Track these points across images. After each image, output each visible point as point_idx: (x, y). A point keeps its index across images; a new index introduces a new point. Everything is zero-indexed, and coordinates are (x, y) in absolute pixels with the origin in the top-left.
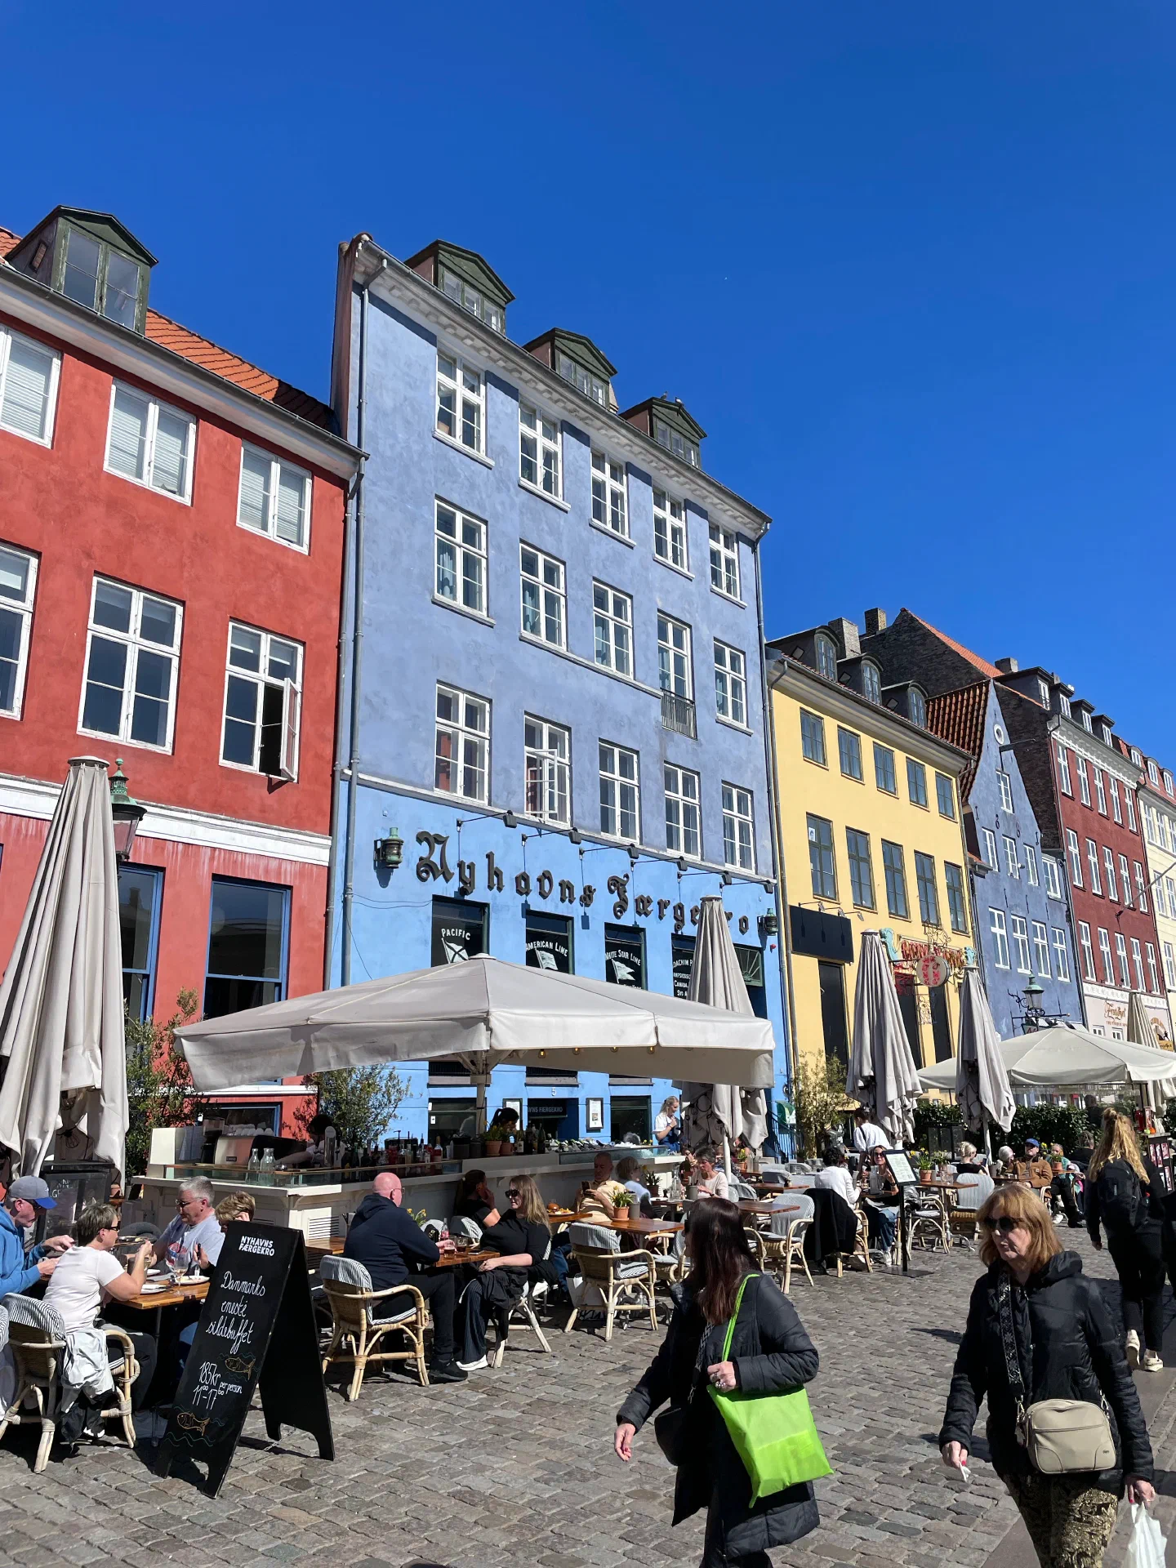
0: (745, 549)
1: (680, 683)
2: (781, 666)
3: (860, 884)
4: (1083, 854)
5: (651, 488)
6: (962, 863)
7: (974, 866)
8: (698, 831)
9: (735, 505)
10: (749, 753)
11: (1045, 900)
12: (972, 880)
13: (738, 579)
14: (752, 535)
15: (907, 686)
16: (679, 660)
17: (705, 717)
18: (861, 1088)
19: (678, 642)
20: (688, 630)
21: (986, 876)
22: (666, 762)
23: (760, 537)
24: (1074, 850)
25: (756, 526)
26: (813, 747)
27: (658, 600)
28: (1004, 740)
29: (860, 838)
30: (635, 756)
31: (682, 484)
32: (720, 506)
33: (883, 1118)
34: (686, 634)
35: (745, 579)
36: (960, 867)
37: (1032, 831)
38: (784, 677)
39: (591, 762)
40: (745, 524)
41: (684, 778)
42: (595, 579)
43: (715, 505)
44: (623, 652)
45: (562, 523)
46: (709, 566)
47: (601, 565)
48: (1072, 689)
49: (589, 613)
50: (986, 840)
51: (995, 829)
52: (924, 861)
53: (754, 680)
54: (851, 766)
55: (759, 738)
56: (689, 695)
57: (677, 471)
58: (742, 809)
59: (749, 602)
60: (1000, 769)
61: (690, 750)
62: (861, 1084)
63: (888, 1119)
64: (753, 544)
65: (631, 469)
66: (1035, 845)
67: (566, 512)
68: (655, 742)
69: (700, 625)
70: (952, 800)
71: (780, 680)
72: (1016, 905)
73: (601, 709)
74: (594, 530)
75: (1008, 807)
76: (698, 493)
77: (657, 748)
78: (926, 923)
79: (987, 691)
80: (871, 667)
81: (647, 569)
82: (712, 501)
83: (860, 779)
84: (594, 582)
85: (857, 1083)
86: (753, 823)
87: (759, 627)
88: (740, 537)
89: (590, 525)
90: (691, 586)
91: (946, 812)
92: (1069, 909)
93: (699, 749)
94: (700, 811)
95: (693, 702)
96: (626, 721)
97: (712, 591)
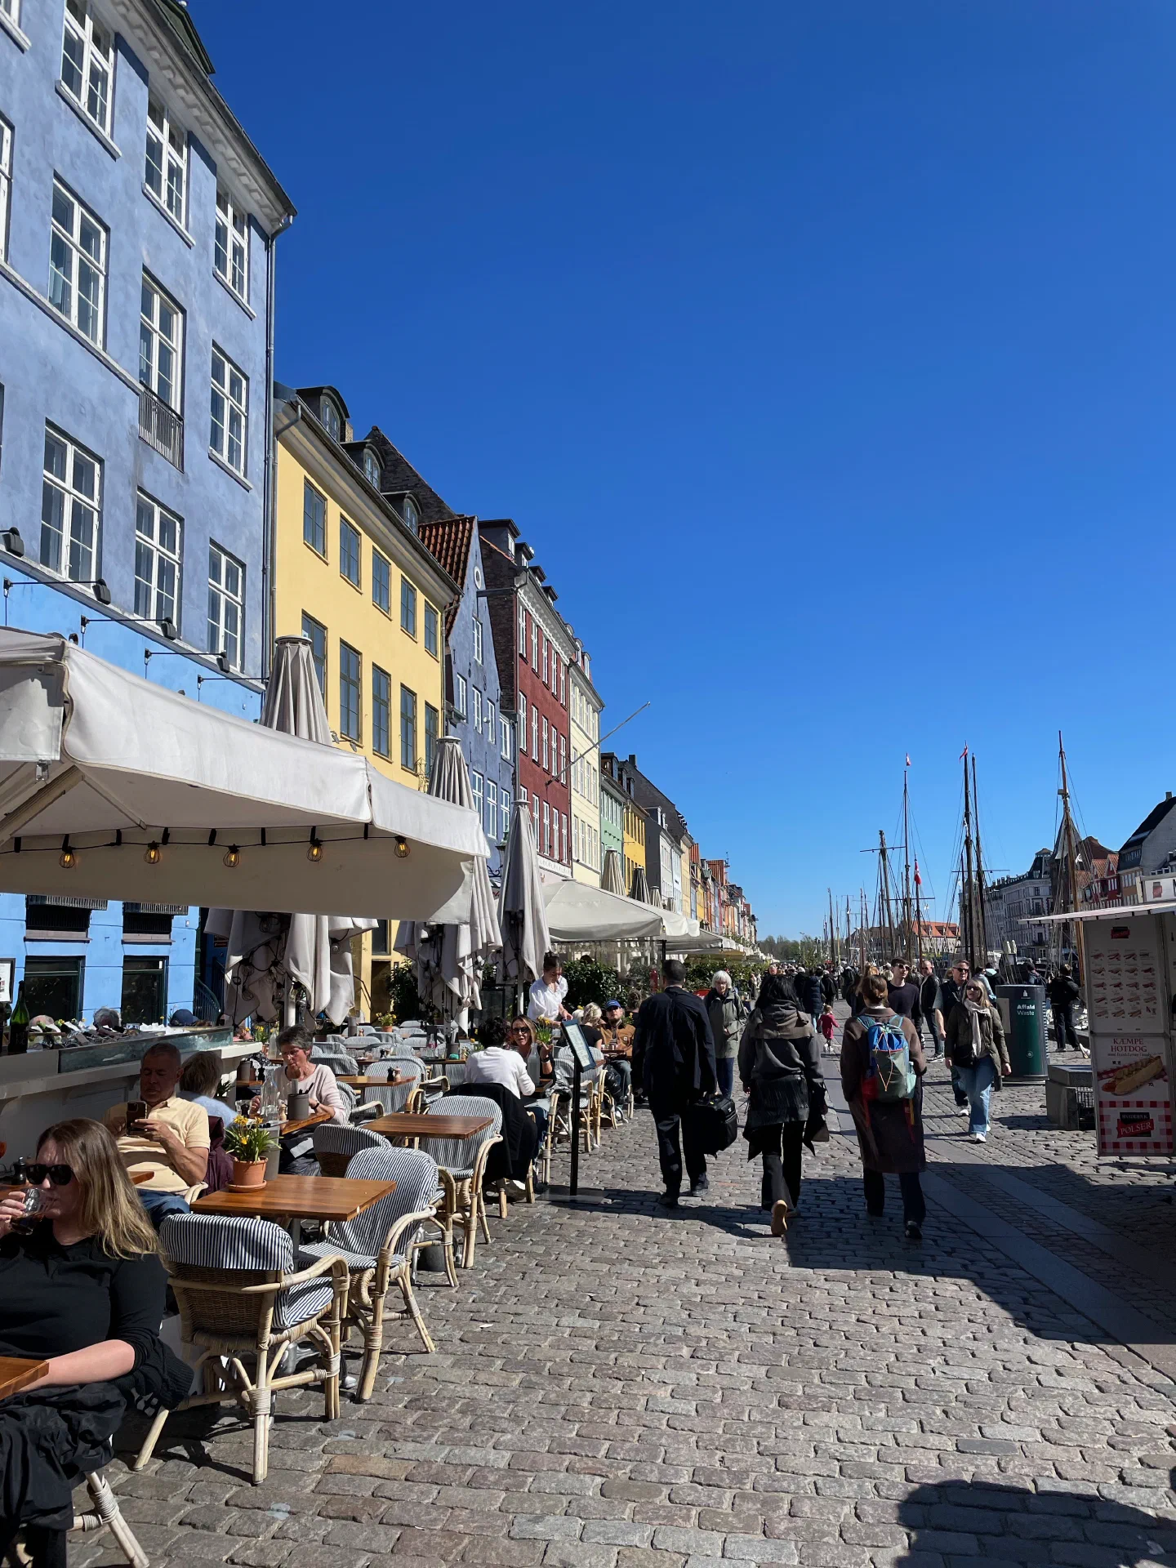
0: (258, 242)
1: (164, 385)
2: (292, 412)
3: (348, 710)
4: (529, 719)
5: (146, 89)
6: (439, 709)
7: (450, 712)
8: (175, 599)
9: (254, 171)
10: (245, 513)
11: (499, 761)
12: (447, 727)
13: (245, 275)
14: (269, 229)
15: (403, 496)
16: (165, 353)
17: (196, 445)
18: (424, 941)
19: (166, 327)
20: (180, 315)
21: (458, 725)
22: (141, 489)
23: (277, 232)
24: (522, 714)
25: (276, 215)
26: (314, 532)
27: (145, 253)
28: (481, 586)
29: (352, 656)
30: (97, 466)
31: (189, 106)
32: (234, 164)
33: (451, 979)
34: (177, 320)
35: (255, 280)
36: (436, 711)
37: (494, 688)
38: (293, 428)
39: (33, 448)
40: (261, 207)
41: (161, 523)
42: (57, 176)
43: (227, 160)
44: (88, 305)
45: (14, 64)
46: (212, 241)
47: (67, 159)
48: (533, 552)
49: (45, 224)
50: (460, 687)
51: (467, 676)
52: (408, 694)
53: (257, 417)
54: (350, 568)
55: (257, 496)
56: (175, 405)
57: (186, 81)
58: (232, 586)
59: (257, 309)
60: (475, 615)
61: (174, 485)
62: (425, 934)
63: (456, 980)
64: (267, 238)
65: (120, 44)
66: (495, 702)
67: (22, 50)
68: (127, 453)
69: (197, 316)
70: (435, 636)
71: (286, 432)
72: (478, 762)
73: (52, 375)
74: (63, 103)
75: (478, 657)
76: (208, 128)
77: (129, 464)
78: (405, 766)
79: (471, 528)
80: (372, 460)
81: (133, 200)
82: (228, 152)
83: (357, 583)
84: (55, 181)
85: (419, 934)
86: (243, 607)
87: (268, 352)
88: (252, 221)
89: (57, 91)
90: (189, 256)
91: (430, 646)
92: (514, 773)
93: (185, 487)
94: (181, 570)
95: (181, 418)
96: (88, 407)
97: (215, 276)
